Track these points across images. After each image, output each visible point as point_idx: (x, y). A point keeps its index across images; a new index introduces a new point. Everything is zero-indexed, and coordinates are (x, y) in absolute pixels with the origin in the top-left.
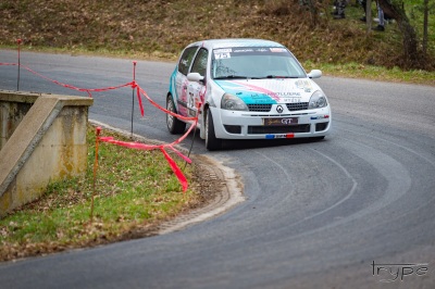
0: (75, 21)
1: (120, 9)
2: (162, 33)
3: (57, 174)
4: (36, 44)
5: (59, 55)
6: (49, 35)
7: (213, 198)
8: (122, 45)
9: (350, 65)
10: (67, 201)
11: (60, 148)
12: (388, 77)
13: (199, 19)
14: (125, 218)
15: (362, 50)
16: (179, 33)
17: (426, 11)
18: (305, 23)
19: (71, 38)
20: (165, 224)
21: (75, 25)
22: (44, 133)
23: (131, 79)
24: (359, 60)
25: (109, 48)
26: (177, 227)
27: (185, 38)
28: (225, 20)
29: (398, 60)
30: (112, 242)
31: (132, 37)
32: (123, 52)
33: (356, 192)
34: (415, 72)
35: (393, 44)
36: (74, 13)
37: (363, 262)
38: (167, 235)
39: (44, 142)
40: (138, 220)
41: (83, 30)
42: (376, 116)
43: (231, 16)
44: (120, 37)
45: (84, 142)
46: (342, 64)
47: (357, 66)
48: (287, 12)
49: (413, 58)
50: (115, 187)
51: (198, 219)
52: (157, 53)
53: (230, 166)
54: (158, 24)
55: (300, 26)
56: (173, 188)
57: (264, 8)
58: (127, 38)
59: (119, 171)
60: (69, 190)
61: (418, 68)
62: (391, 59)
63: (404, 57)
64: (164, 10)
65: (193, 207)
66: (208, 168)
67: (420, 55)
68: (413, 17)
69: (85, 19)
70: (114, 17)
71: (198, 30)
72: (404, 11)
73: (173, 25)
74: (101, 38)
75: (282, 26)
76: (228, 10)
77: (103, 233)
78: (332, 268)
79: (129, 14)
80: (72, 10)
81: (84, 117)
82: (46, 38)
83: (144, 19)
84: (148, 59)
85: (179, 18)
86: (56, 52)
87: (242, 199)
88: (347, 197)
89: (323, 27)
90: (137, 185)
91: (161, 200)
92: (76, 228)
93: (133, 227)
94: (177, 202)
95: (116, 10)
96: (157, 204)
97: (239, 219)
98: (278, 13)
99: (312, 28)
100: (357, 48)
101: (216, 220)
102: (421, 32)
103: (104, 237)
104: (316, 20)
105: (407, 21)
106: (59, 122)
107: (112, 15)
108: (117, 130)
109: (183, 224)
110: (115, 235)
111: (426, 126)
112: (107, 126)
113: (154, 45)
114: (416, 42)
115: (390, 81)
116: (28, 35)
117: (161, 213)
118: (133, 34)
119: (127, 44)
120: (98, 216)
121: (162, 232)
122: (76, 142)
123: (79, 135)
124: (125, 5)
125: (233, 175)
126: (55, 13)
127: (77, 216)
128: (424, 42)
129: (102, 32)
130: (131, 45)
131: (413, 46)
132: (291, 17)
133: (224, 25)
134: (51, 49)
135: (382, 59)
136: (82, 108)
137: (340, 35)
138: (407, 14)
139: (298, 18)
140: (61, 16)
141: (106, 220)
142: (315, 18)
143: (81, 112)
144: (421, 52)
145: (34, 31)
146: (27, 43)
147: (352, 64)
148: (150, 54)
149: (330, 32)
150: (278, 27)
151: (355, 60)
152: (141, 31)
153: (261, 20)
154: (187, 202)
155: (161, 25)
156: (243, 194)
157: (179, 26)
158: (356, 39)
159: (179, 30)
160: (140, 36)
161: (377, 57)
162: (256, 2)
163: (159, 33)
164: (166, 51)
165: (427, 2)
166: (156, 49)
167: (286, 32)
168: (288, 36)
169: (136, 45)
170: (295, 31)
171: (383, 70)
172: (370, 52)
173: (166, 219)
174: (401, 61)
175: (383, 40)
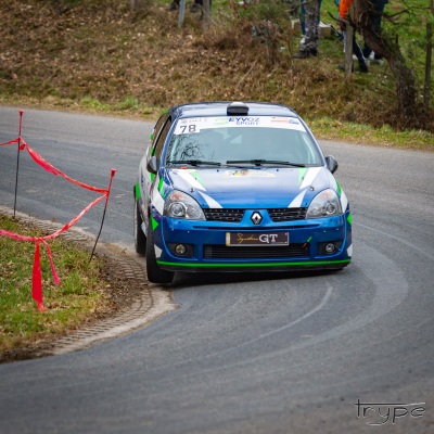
2: (59, 71)
7: (129, 304)
9: (322, 121)
12: (375, 139)
13: (110, 52)
15: (339, 101)
16: (81, 72)
17: (429, 49)
18: (259, 61)
20: (63, 339)
23: (16, 134)
24: (335, 115)
26: (80, 344)
27: (90, 79)
28: (147, 54)
29: (388, 115)
31: (15, 76)
32: (3, 96)
33: (330, 299)
34: (413, 133)
35: (381, 93)
38: (65, 356)
40: (24, 335)
42: (359, 193)
43: (156, 48)
46: (311, 119)
47: (332, 123)
48: (234, 46)
49: (409, 113)
51: (108, 334)
52: (50, 98)
54: (52, 59)
55: (253, 65)
56: (74, 289)
57: (202, 38)
58: (8, 77)
61: (417, 128)
62: (378, 114)
63: (398, 112)
64: (62, 39)
65: (100, 317)
67: (420, 110)
68: (411, 55)
71: (109, 67)
72: (398, 47)
73: (73, 61)
75: (227, 63)
76: (151, 40)
78: (299, 406)
79: (12, 44)
83: (33, 51)
84: (39, 108)
85: (83, 50)
87: (170, 307)
88: (319, 307)
89: (284, 67)
90: (22, 284)
91: (57, 305)
93: (18, 344)
94: (80, 309)
96: (52, 311)
97: (166, 335)
98: (221, 46)
99: (268, 68)
100: (331, 97)
101: (134, 336)
102: (421, 77)
104: (274, 58)
105: (403, 61)
109: (88, 340)
111: (428, 209)
113: (47, 87)
114: (416, 91)
115: (377, 144)
117: (56, 324)
118: (17, 71)
119: (8, 85)
121: (58, 352)
124: (7, 30)
128: (426, 91)
130: (14, 87)
131: (409, 97)
132: (239, 52)
133: (145, 62)
135: (367, 113)
137: (308, 79)
138: (403, 51)
139: (249, 54)
142: (274, 54)
144: (421, 105)
147: (324, 120)
148: (40, 99)
149: (295, 74)
150: (221, 66)
151: (329, 115)
152: (29, 68)
153: (198, 55)
154: (92, 311)
155: (56, 60)
156: (171, 300)
157: (83, 61)
158: (331, 85)
159: (81, 67)
160: (27, 74)
161: (360, 110)
162: (192, 30)
163: (55, 70)
164: (63, 97)
165: (429, 36)
166: (49, 93)
167: (232, 72)
168: (235, 79)
169: (21, 87)
170: (245, 72)
171: (368, 129)
172: (350, 104)
173: (64, 333)
174: (393, 117)
175: (368, 88)
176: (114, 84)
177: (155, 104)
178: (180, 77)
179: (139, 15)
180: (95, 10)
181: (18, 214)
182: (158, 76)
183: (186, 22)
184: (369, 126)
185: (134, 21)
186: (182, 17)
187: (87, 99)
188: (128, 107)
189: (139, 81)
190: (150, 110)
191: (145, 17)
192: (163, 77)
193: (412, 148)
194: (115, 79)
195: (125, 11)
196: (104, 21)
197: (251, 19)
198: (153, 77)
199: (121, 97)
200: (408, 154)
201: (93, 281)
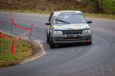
2: (21, 4)
7: (37, 53)
8: (8, 8)
12: (90, 16)
14: (9, 60)
15: (82, 8)
16: (26, 4)
20: (22, 61)
23: (11, 18)
24: (82, 11)
25: (4, 9)
26: (25, 62)
27: (28, 5)
29: (93, 11)
30: (5, 67)
31: (11, 6)
32: (9, 10)
33: (81, 50)
34: (99, 14)
35: (92, 6)
37: (82, 71)
38: (22, 64)
40: (13, 60)
49: (98, 10)
50: (6, 51)
51: (32, 60)
52: (19, 10)
53: (42, 44)
54: (19, 1)
55: (63, 1)
56: (24, 50)
58: (10, 6)
59: (7, 46)
61: (100, 13)
62: (91, 11)
63: (95, 10)
66: (35, 44)
71: (32, 3)
73: (24, 2)
74: (2, 6)
75: (58, 1)
77: (3, 64)
78: (73, 73)
84: (16, 12)
87: (45, 53)
88: (78, 52)
89: (70, 1)
91: (21, 54)
93: (12, 62)
96: (19, 55)
97: (44, 59)
99: (67, 1)
100: (81, 7)
101: (37, 60)
102: (100, 2)
103: (3, 65)
108: (7, 33)
109: (27, 61)
110: (6, 65)
111: (102, 30)
112: (4, 32)
113: (18, 8)
114: (99, 5)
115: (91, 17)
118: (12, 4)
119: (10, 8)
121: (21, 64)
125: (43, 46)
128: (101, 5)
129: (2, 4)
130: (11, 8)
131: (98, 7)
133: (40, 1)
135: (89, 11)
137: (75, 4)
141: (3, 60)
144: (100, 8)
148: (17, 10)
149: (73, 3)
150: (56, 1)
152: (14, 4)
154: (28, 55)
155: (20, 2)
158: (81, 5)
159: (26, 3)
160: (14, 5)
161: (87, 10)
163: (20, 4)
164: (22, 10)
166: (19, 9)
167: (59, 3)
168: (59, 4)
169: (13, 8)
170: (62, 3)
171: (89, 14)
172: (85, 9)
173: (22, 60)
174: (94, 11)
175: (89, 5)
176: (33, 6)
177: (42, 10)
178: (47, 4)
181: (12, 35)
182: (43, 4)
184: (89, 13)
187: (27, 10)
188: (36, 11)
189: (38, 5)
190: (41, 12)
192: (44, 4)
193: (99, 17)
194: (33, 5)
198: (42, 5)
199: (35, 9)
200: (98, 19)
201: (29, 48)
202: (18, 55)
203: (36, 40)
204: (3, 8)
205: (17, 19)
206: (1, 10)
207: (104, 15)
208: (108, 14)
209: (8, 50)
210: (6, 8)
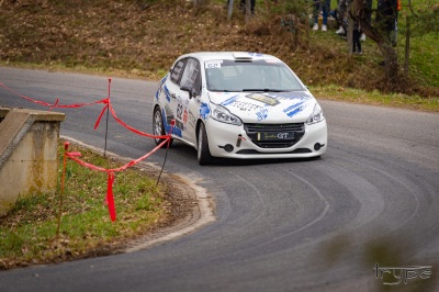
0: (54, 37)
1: (99, 26)
2: (142, 51)
3: (27, 190)
4: (14, 59)
5: (37, 71)
6: (27, 50)
7: (184, 216)
8: (101, 63)
9: (330, 87)
10: (36, 217)
11: (30, 163)
12: (367, 100)
13: (179, 37)
14: (92, 236)
15: (343, 72)
16: (158, 52)
17: (408, 35)
18: (286, 44)
19: (49, 54)
20: (133, 242)
21: (54, 41)
22: (14, 148)
23: (105, 96)
24: (340, 83)
25: (87, 65)
26: (145, 245)
27: (164, 57)
28: (205, 39)
29: (378, 83)
30: (77, 259)
31: (110, 55)
32: (101, 69)
33: (327, 214)
34: (395, 95)
36: (53, 29)
37: (327, 284)
38: (133, 253)
39: (14, 157)
40: (105, 238)
41: (62, 46)
42: (353, 138)
43: (212, 35)
44: (99, 54)
45: (55, 158)
46: (322, 86)
47: (337, 88)
48: (268, 33)
49: (394, 82)
50: (85, 205)
51: (166, 238)
52: (135, 71)
53: (203, 186)
54: (137, 42)
55: (281, 47)
56: (143, 206)
57: (245, 28)
58: (106, 55)
59: (89, 188)
60: (39, 207)
61: (398, 92)
62: (371, 82)
63: (385, 81)
64: (144, 28)
65: (162, 225)
66: (180, 187)
67: (401, 79)
69: (64, 35)
70: (93, 34)
71: (178, 49)
73: (153, 44)
75: (262, 46)
76: (208, 29)
77: (69, 249)
78: (296, 289)
79: (108, 31)
80: (51, 26)
81: (55, 133)
82: (24, 53)
83: (123, 37)
84: (126, 77)
85: (159, 36)
86: (33, 68)
87: (212, 219)
88: (319, 219)
89: (304, 48)
91: (130, 218)
92: (41, 244)
93: (99, 245)
94: (146, 220)
95: (95, 26)
96: (126, 222)
97: (207, 239)
98: (259, 33)
99: (292, 49)
100: (337, 70)
101: (184, 239)
102: (403, 56)
103: (68, 253)
104: (296, 42)
106: (30, 137)
107: (91, 32)
108: (91, 147)
109: (151, 242)
110: (81, 253)
111: (403, 150)
112: (80, 143)
113: (133, 63)
114: (398, 65)
115: (369, 104)
116: (6, 50)
117: (129, 231)
118: (112, 51)
119: (105, 61)
120: (64, 233)
121: (129, 251)
122: (46, 158)
123: (50, 150)
124: (105, 22)
125: (205, 195)
126: (33, 29)
127: (44, 233)
128: (405, 66)
129: (81, 49)
130: (109, 62)
131: (395, 69)
132: (272, 37)
133: (204, 45)
134: (28, 65)
135: (363, 81)
136: (54, 123)
137: (321, 57)
139: (279, 39)
140: (39, 31)
141: (72, 237)
142: (296, 39)
143: (53, 127)
144: (402, 76)
145: (12, 46)
146: (5, 58)
147: (332, 86)
148: (128, 72)
149: (311, 53)
150: (259, 48)
151: (335, 83)
152: (120, 49)
153: (242, 40)
154: (156, 221)
155: (140, 43)
156: (214, 214)
157: (159, 44)
158: (337, 61)
159: (158, 48)
160: (119, 53)
161: (358, 80)
162: (237, 22)
163: (139, 51)
164: (145, 69)
165: (408, 25)
166: (135, 67)
169: (114, 63)
171: (363, 93)
172: (351, 75)
173: (134, 238)
174: (382, 84)
175: (365, 63)
179: (200, 11)
180: (168, 7)
181: (108, 153)
183: (234, 15)
184: (364, 91)
185: (196, 15)
186: (230, 12)
187: (162, 71)
191: (204, 12)
193: (394, 106)
195: (190, 7)
196: (174, 15)
197: (280, 13)
200: (391, 111)
201: (159, 201)
202: (122, 221)
203: (186, 173)
204: (82, 63)
205: (127, 99)
206: (77, 68)
207: (412, 98)
208: (426, 96)
209: (91, 202)
210: (94, 62)
